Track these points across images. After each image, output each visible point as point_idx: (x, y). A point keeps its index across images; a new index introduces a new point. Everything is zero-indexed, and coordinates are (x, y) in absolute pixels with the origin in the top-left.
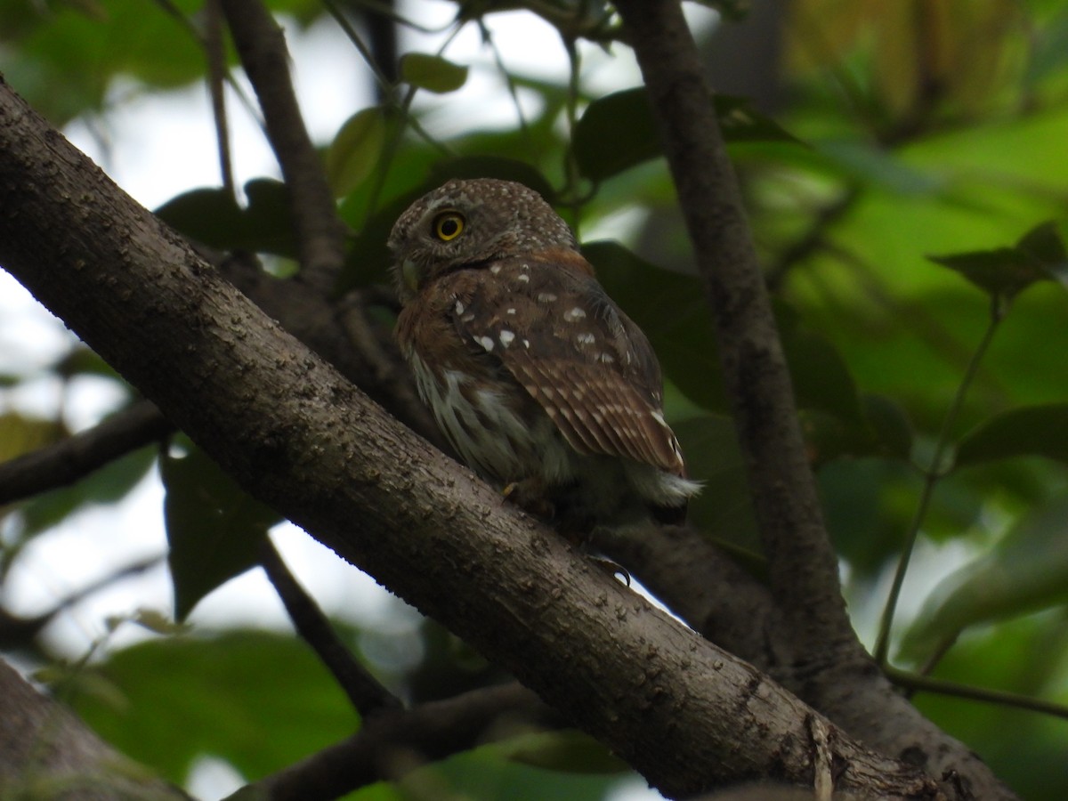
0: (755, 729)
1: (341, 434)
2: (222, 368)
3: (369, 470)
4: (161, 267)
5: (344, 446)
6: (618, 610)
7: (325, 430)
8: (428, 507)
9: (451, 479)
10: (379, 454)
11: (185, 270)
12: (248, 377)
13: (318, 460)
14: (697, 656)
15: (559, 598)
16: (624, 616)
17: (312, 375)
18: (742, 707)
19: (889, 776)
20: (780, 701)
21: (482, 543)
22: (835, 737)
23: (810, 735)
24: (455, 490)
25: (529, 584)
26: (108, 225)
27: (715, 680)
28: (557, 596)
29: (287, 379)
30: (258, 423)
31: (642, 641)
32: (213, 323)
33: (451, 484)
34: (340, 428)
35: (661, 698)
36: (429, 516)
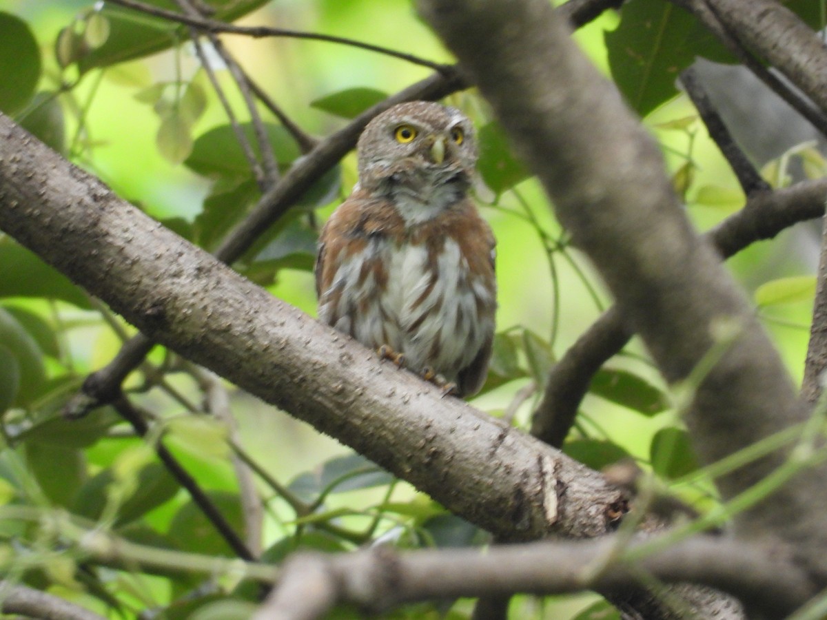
0: (502, 470)
1: (202, 299)
2: (116, 264)
3: (224, 322)
4: (69, 200)
5: (205, 308)
6: (404, 397)
7: (191, 298)
8: (266, 343)
9: (282, 321)
10: (230, 310)
11: (88, 200)
12: (135, 268)
13: (186, 320)
14: (461, 422)
15: (361, 394)
16: (408, 401)
17: (181, 260)
18: (492, 454)
19: (598, 491)
20: (521, 447)
21: (306, 363)
22: (561, 466)
23: (541, 468)
24: (285, 328)
25: (340, 386)
26: (30, 175)
27: (473, 438)
28: (359, 393)
29: (163, 265)
30: (144, 298)
31: (421, 417)
32: (107, 234)
33: (282, 324)
34: (201, 295)
35: (436, 455)
36: (266, 349)
